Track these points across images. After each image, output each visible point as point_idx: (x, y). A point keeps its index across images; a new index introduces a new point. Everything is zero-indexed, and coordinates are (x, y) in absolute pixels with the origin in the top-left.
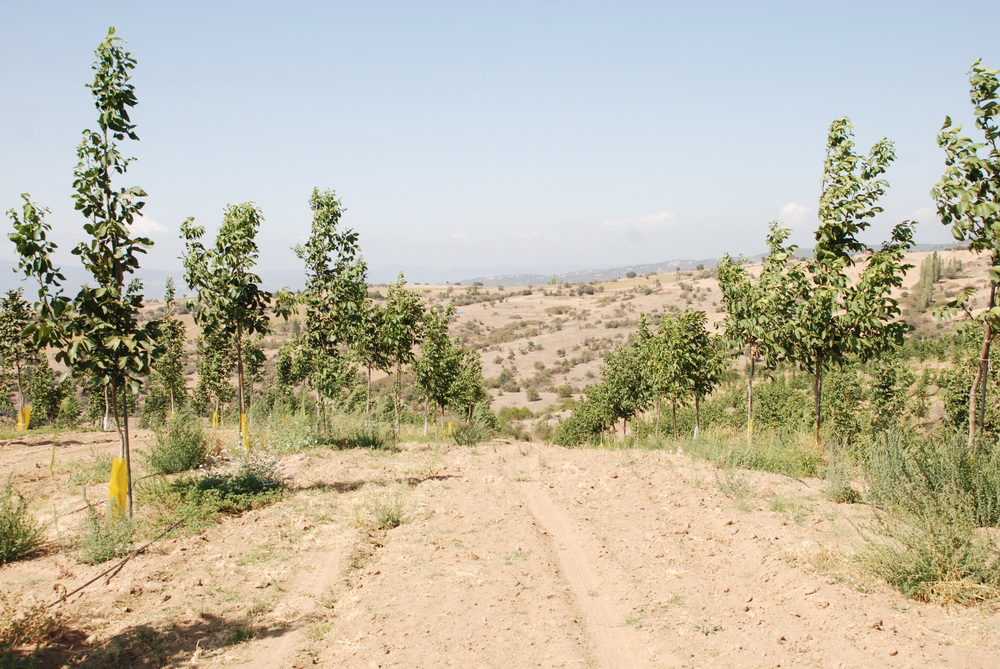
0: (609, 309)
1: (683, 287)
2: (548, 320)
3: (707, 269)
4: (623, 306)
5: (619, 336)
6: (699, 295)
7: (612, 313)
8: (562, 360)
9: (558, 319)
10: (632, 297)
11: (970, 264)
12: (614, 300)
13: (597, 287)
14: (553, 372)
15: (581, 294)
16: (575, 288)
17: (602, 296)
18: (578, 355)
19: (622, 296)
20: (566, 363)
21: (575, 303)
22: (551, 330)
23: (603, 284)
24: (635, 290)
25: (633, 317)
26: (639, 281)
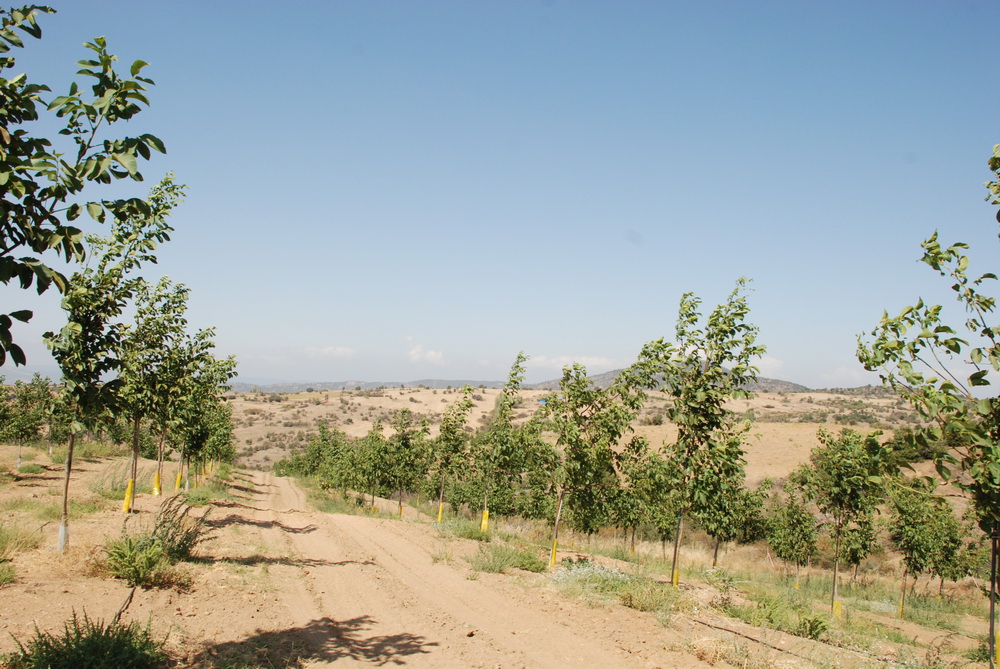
0: (289, 414)
1: (342, 401)
2: (244, 418)
3: (362, 390)
4: (299, 412)
5: (291, 432)
6: (352, 408)
7: (291, 416)
8: (248, 447)
9: (251, 418)
10: (306, 406)
11: (527, 399)
12: (293, 407)
13: (283, 397)
14: (241, 455)
15: (271, 401)
16: (267, 396)
17: (286, 403)
18: (260, 444)
19: (299, 405)
20: (251, 449)
21: (266, 407)
22: (245, 426)
23: (289, 396)
24: (310, 401)
25: (304, 420)
26: (314, 395)
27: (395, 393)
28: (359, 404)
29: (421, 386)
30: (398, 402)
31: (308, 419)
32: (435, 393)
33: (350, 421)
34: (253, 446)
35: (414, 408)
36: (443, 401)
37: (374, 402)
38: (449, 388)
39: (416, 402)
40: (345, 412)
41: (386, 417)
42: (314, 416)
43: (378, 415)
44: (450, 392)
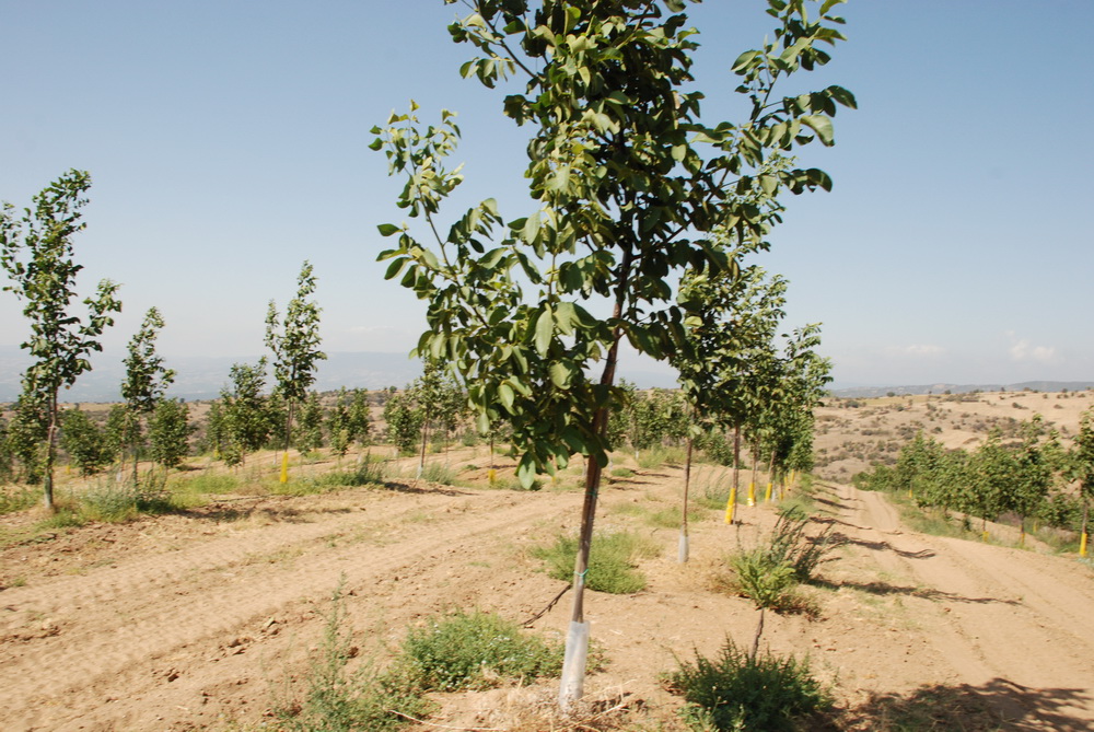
0: (867, 421)
1: (929, 407)
3: (953, 394)
4: (879, 419)
5: (870, 442)
6: (941, 414)
7: (869, 424)
8: (823, 456)
10: (887, 412)
12: (872, 414)
13: (861, 402)
15: (847, 406)
16: (843, 402)
17: (864, 409)
18: (836, 454)
19: (879, 411)
20: (825, 459)
21: (842, 413)
22: (819, 434)
23: (867, 401)
24: (891, 407)
25: (884, 428)
26: (895, 400)
27: (994, 398)
28: (949, 411)
29: (1027, 389)
30: (998, 408)
31: (890, 427)
32: (1045, 397)
33: (938, 430)
34: (828, 456)
35: (1018, 415)
36: (1057, 407)
37: (968, 408)
38: (1065, 391)
39: (1020, 408)
40: (932, 420)
41: (983, 426)
42: (898, 423)
43: (974, 423)
44: (1066, 397)
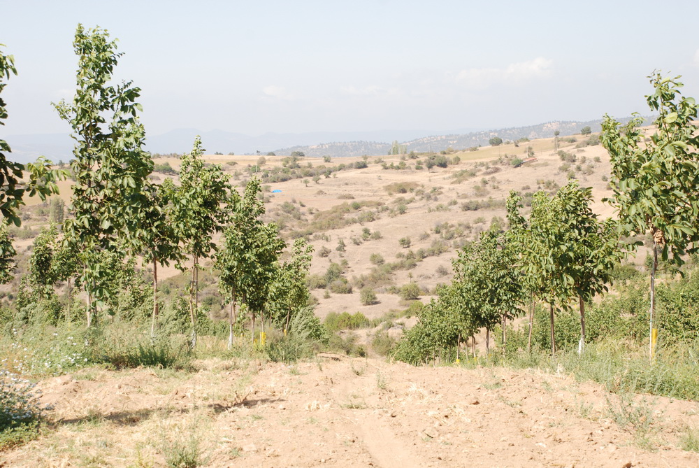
0: (467, 186)
1: (563, 156)
2: (388, 200)
4: (485, 183)
5: (480, 220)
6: (584, 167)
7: (471, 192)
8: (406, 252)
9: (401, 199)
10: (497, 170)
12: (473, 175)
13: (451, 157)
14: (395, 267)
15: (430, 167)
16: (422, 159)
17: (457, 169)
18: (426, 246)
19: (484, 169)
20: (411, 256)
21: (423, 178)
22: (392, 213)
23: (459, 154)
24: (500, 161)
26: (505, 150)
